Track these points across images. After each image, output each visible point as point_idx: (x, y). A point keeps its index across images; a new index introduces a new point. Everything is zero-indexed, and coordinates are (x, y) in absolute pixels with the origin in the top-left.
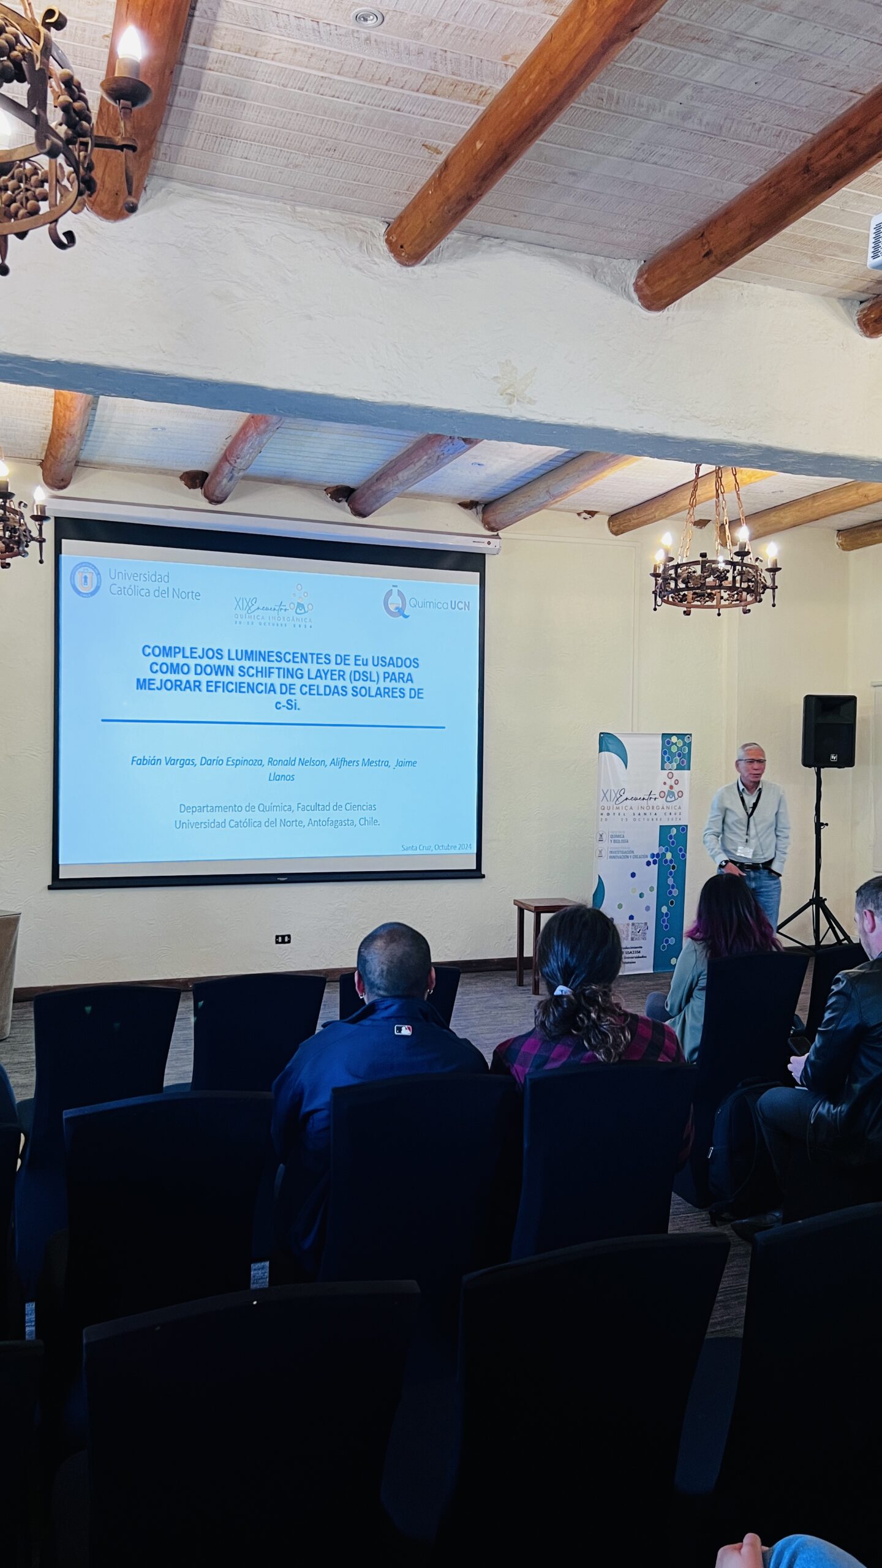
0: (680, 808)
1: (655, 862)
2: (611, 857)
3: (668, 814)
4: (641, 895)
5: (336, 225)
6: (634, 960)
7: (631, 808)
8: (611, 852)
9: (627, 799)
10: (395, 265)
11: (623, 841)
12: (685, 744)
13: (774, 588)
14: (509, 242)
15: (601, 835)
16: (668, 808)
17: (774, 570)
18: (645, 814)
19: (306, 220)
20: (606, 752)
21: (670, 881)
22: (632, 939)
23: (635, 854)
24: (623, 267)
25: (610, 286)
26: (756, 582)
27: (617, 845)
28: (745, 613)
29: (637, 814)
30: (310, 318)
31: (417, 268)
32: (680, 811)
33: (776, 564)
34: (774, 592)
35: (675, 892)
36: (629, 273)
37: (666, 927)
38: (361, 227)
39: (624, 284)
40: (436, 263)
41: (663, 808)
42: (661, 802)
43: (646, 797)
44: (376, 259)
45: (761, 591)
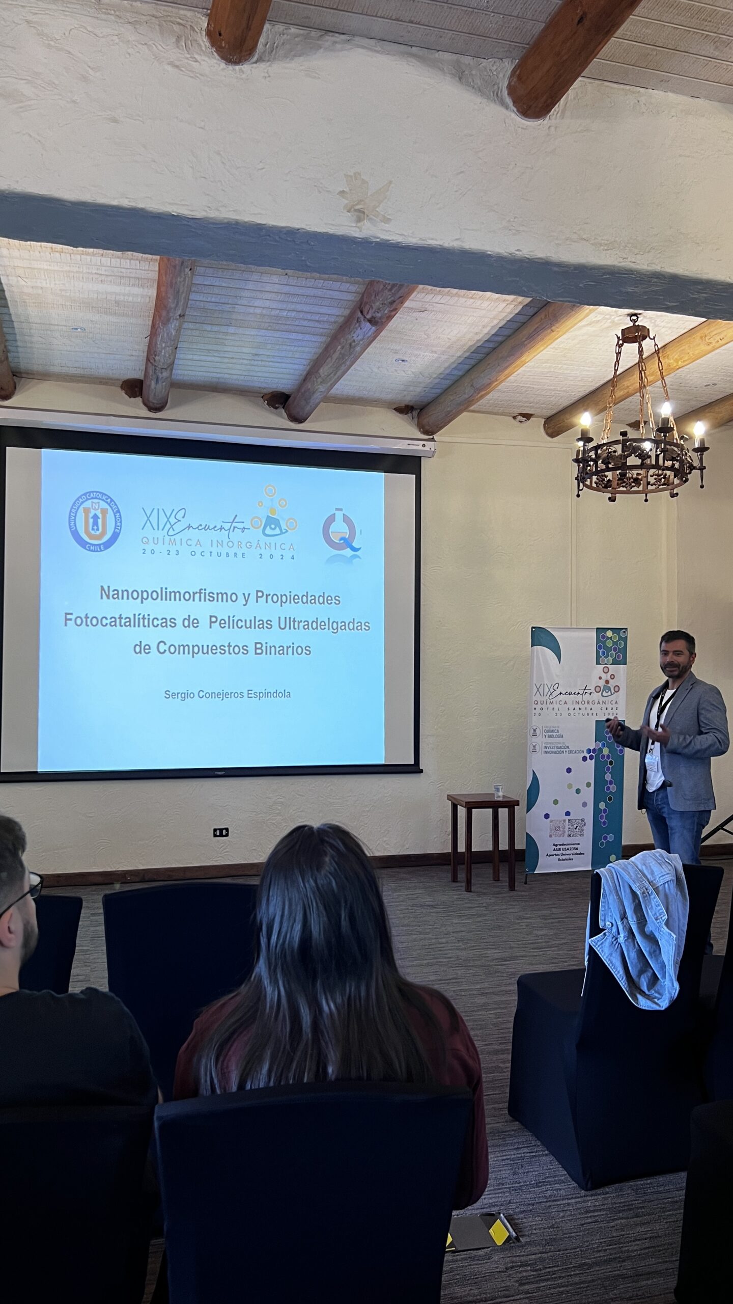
0: (616, 703)
1: (591, 758)
2: (545, 752)
3: (604, 709)
4: (578, 791)
5: (149, 18)
6: (571, 857)
7: (566, 703)
8: (546, 747)
9: (561, 694)
10: (218, 62)
11: (558, 736)
12: (621, 638)
13: (702, 469)
14: (357, 38)
15: (535, 730)
16: (604, 703)
17: (702, 449)
18: (580, 709)
19: (113, 12)
20: (538, 647)
21: (608, 777)
22: (569, 836)
23: (571, 749)
24: (494, 68)
25: (480, 90)
26: (682, 462)
27: (551, 740)
28: (672, 497)
29: (571, 709)
30: (115, 121)
31: (246, 67)
32: (617, 706)
33: (704, 445)
34: (702, 473)
35: (613, 788)
36: (501, 75)
37: (604, 823)
38: (179, 20)
39: (496, 87)
40: (268, 61)
41: (599, 703)
42: (597, 696)
43: (581, 692)
44: (196, 56)
45: (688, 471)
